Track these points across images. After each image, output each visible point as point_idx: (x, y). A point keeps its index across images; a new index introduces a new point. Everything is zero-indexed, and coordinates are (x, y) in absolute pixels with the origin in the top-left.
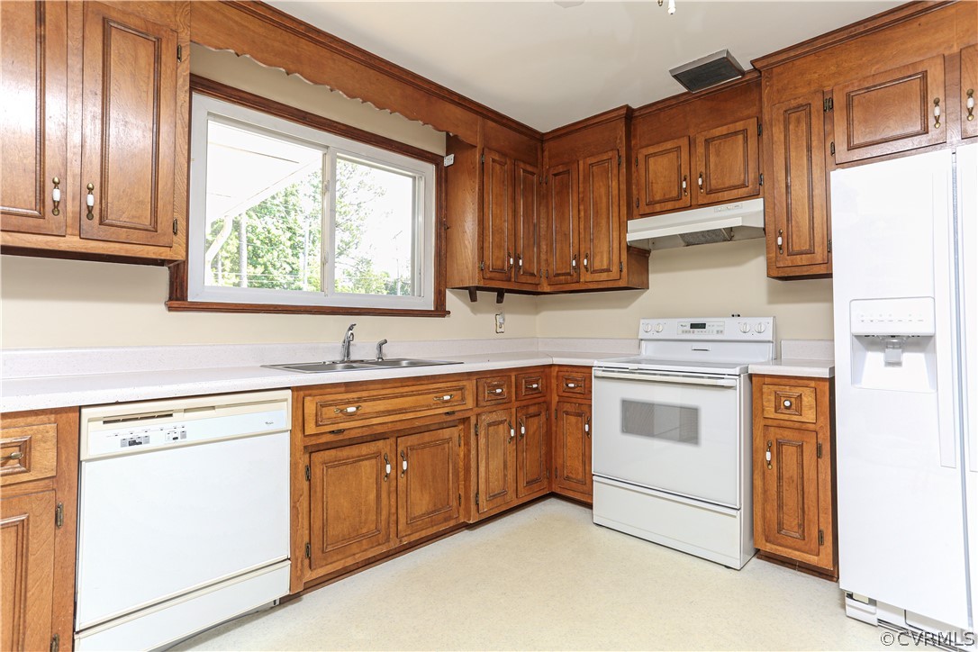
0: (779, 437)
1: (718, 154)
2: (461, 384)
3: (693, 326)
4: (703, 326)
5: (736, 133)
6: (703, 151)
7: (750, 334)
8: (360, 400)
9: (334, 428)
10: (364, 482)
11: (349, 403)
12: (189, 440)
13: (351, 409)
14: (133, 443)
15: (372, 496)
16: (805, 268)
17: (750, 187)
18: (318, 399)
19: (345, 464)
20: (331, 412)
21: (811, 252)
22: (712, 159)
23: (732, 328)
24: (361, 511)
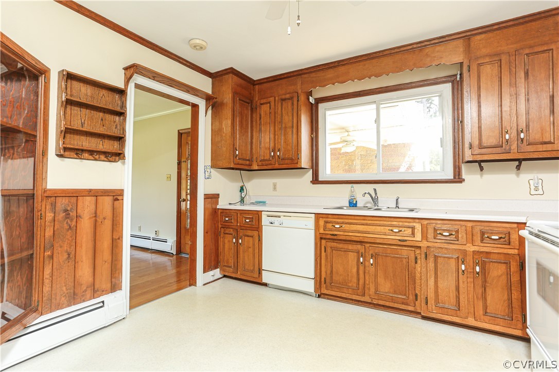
2: (411, 224)
8: (343, 223)
9: (331, 233)
10: (350, 262)
11: (338, 223)
12: (284, 225)
13: (337, 226)
14: (271, 223)
15: (355, 270)
18: (325, 219)
19: (340, 250)
20: (329, 225)
24: (348, 275)
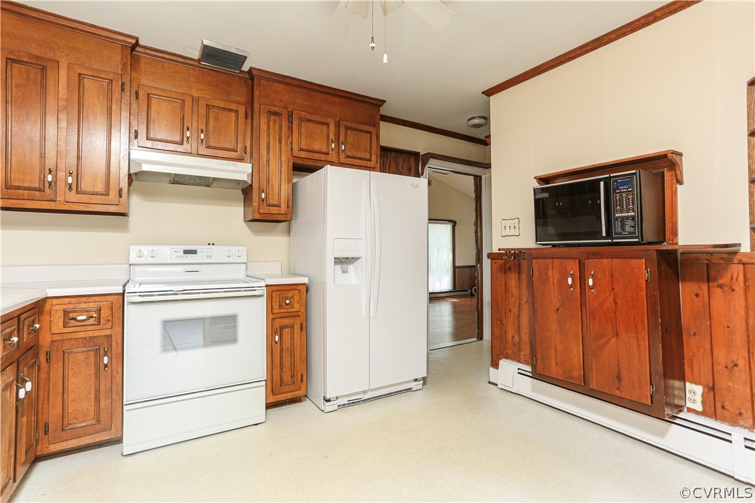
0: (281, 324)
1: (216, 120)
3: (186, 252)
4: (194, 252)
5: (231, 110)
6: (204, 112)
7: (231, 258)
16: (275, 216)
17: (239, 152)
21: (279, 206)
22: (212, 122)
23: (218, 253)
